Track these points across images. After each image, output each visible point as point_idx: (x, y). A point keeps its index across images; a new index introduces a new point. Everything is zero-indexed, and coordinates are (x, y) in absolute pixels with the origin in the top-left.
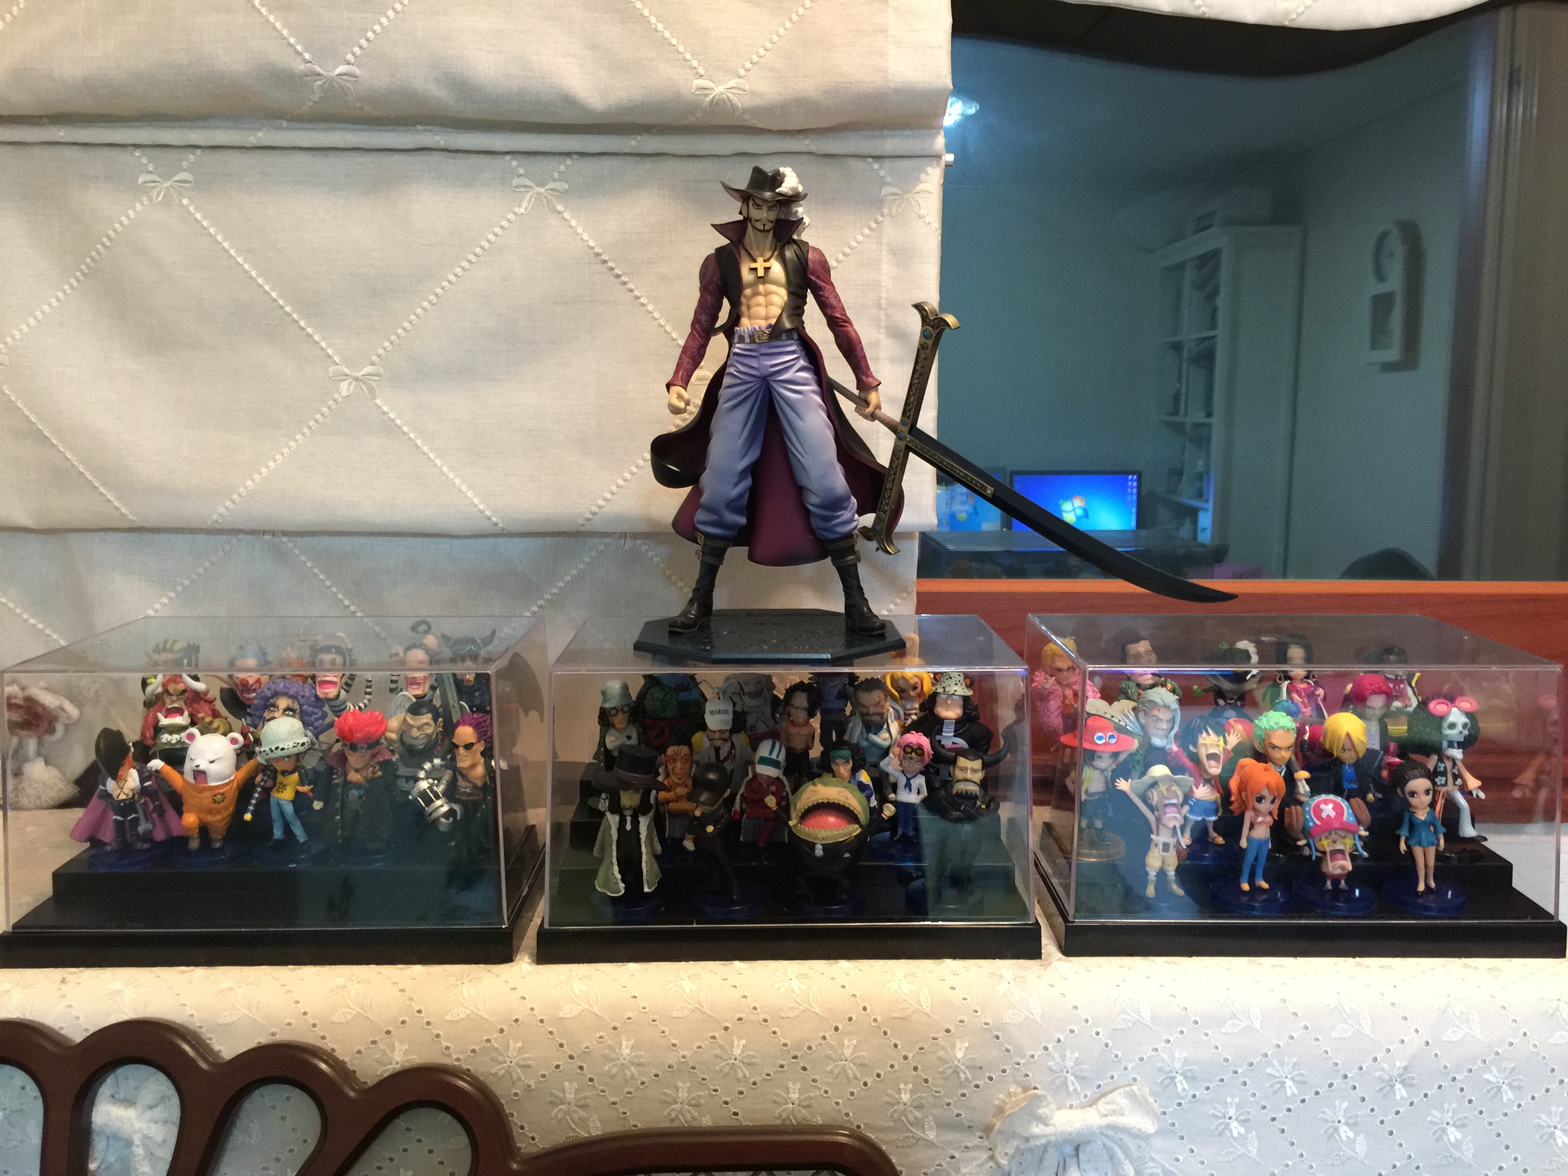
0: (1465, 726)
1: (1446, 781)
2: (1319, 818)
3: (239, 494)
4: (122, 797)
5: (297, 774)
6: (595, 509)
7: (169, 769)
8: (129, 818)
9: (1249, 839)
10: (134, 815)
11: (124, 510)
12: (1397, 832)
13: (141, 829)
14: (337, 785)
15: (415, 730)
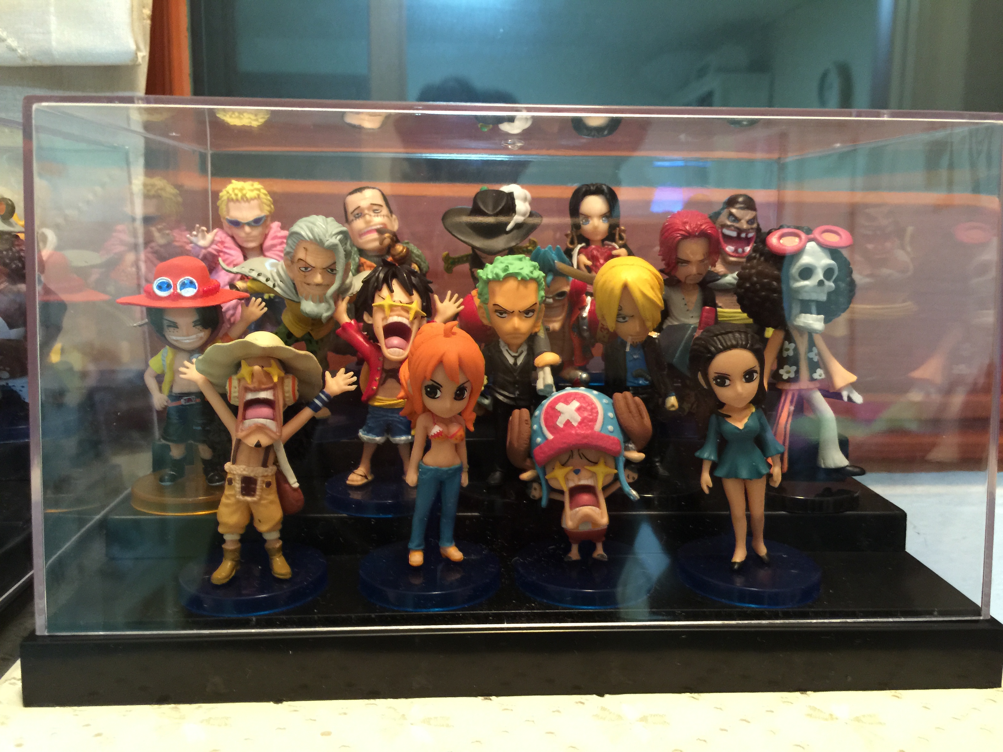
0: (828, 273)
1: (797, 372)
2: (553, 428)
9: (421, 469)
12: (697, 454)
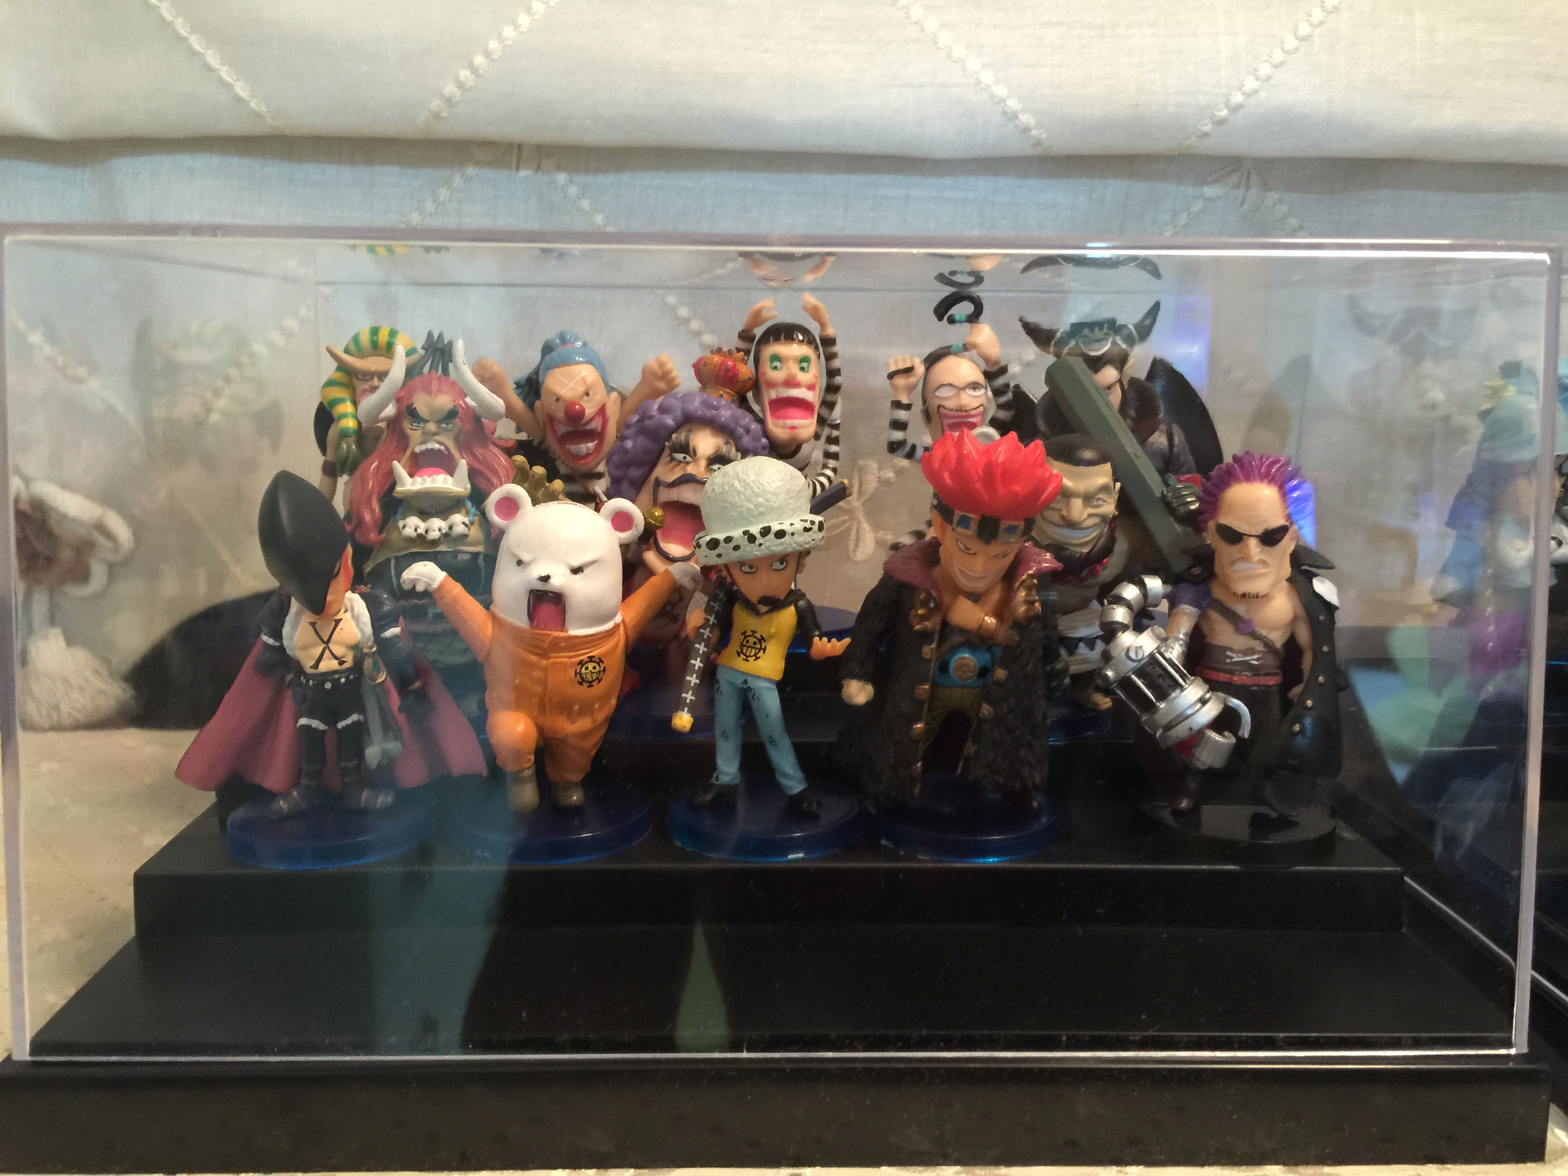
3: (488, 54)
4: (328, 665)
5: (792, 609)
6: (1237, 98)
7: (457, 589)
8: (341, 725)
10: (354, 717)
11: (241, 89)
13: (373, 753)
14: (925, 636)
15: (1077, 504)
